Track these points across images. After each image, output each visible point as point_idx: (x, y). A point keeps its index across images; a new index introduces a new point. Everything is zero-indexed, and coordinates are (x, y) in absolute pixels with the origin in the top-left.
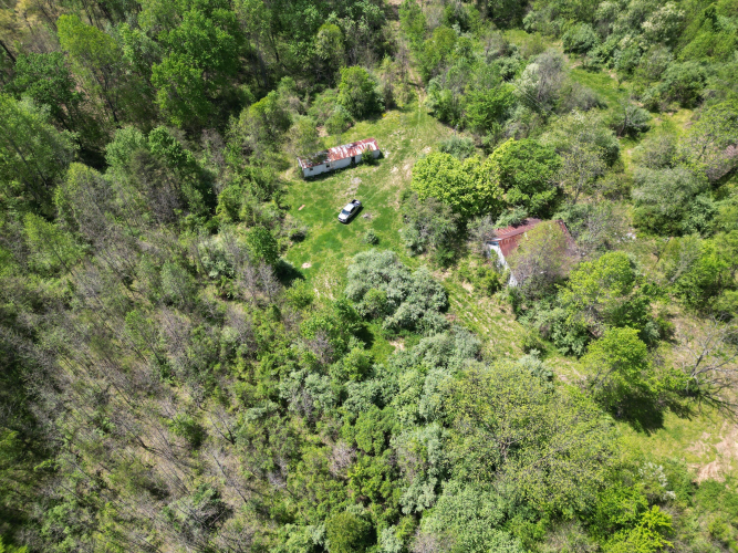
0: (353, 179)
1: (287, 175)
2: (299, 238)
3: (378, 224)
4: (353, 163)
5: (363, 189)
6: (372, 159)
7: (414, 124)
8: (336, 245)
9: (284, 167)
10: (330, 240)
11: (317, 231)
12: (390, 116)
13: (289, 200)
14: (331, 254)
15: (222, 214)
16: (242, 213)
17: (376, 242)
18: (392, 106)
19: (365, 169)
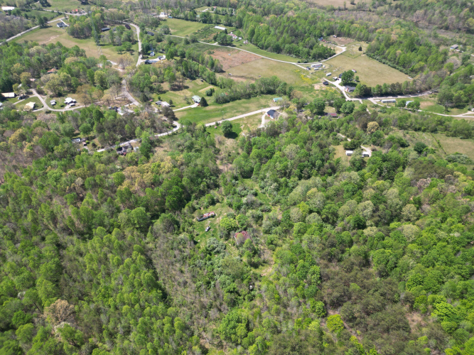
0: (209, 221)
1: (194, 220)
2: (197, 235)
3: (214, 232)
4: (209, 217)
5: (211, 224)
6: (213, 216)
7: (223, 207)
8: (205, 236)
9: (193, 218)
10: (204, 235)
11: (201, 233)
12: (218, 204)
13: (195, 226)
14: (204, 238)
15: (181, 230)
16: (186, 230)
17: (213, 236)
18: (218, 202)
19: (211, 219)
